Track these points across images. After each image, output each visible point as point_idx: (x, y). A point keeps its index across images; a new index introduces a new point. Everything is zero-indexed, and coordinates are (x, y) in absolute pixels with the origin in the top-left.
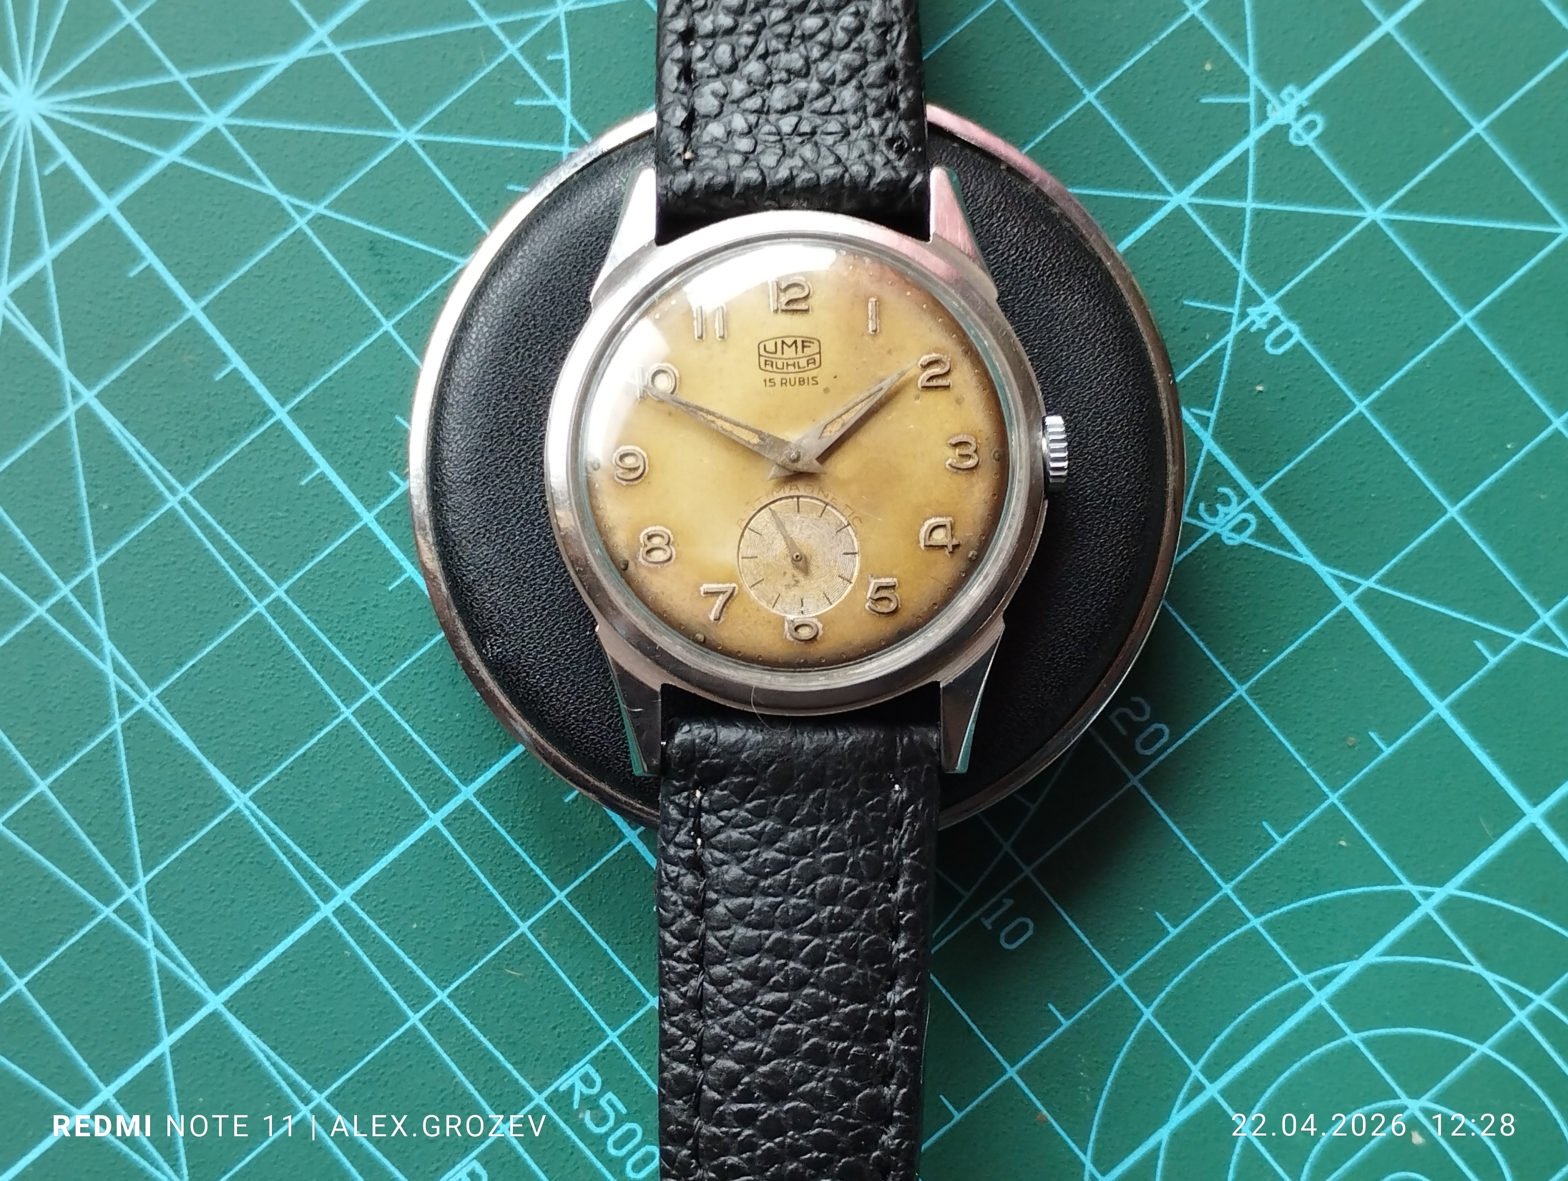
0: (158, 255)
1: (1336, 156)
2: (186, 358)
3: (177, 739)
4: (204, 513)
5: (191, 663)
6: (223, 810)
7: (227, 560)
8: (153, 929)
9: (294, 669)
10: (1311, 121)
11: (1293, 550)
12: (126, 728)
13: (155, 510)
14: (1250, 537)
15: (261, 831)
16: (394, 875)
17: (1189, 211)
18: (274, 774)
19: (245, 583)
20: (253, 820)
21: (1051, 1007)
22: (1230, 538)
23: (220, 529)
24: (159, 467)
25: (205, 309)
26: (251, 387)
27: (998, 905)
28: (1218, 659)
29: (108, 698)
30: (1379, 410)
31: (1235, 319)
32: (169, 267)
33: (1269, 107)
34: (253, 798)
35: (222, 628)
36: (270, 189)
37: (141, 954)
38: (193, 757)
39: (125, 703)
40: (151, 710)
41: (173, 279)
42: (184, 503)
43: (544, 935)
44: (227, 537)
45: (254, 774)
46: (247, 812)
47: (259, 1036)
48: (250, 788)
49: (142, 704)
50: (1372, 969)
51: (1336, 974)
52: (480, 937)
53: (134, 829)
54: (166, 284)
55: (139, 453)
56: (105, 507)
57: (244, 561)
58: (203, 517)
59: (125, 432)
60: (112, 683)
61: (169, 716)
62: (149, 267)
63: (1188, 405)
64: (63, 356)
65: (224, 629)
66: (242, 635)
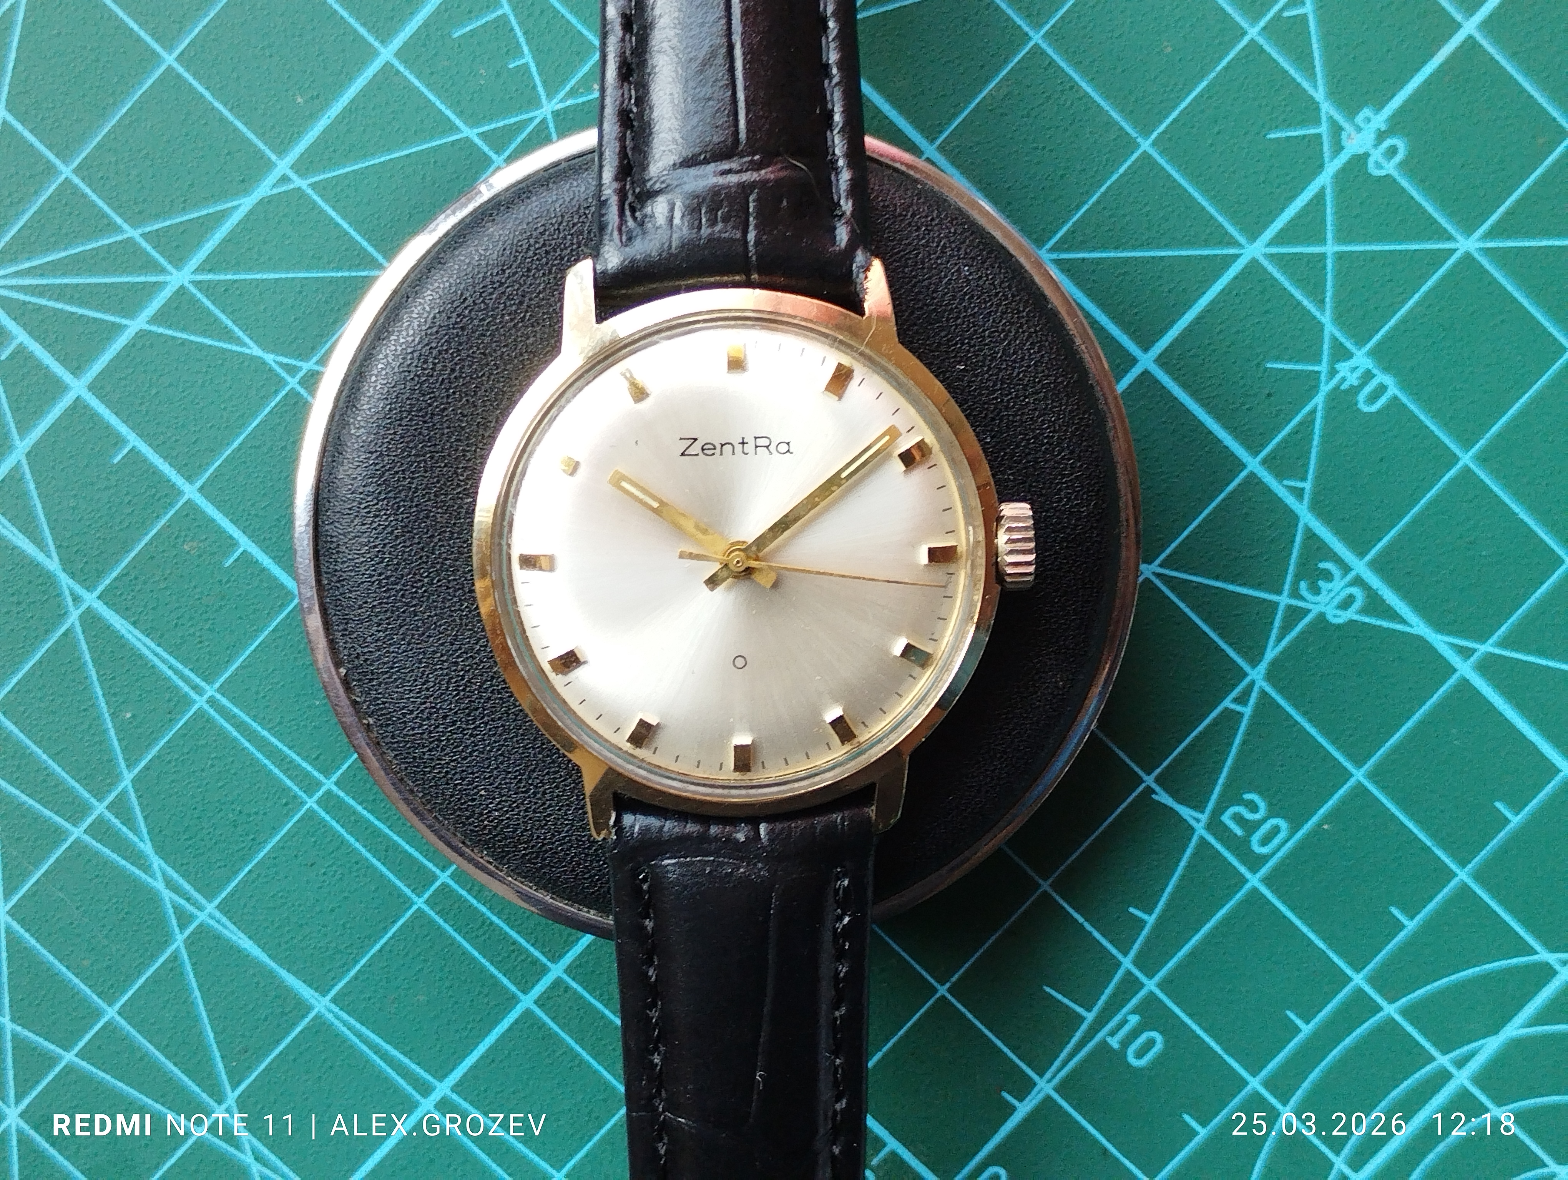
0: (140, 436)
1: (1420, 183)
2: (189, 545)
3: (245, 949)
4: (236, 710)
5: (247, 870)
6: (303, 1017)
7: (268, 757)
8: (250, 1144)
9: (357, 863)
10: (1391, 147)
11: (1403, 621)
12: (190, 943)
13: (184, 713)
14: (1358, 613)
15: (348, 1033)
16: (493, 1061)
17: (1265, 263)
18: (352, 973)
19: (289, 777)
20: (337, 1023)
21: (1186, 1117)
22: (1335, 616)
23: (254, 725)
24: (180, 667)
25: (201, 489)
26: (264, 570)
27: (1124, 1022)
28: (1332, 744)
29: (164, 916)
30: (1485, 460)
31: (1323, 377)
32: (156, 448)
33: (1344, 135)
34: (334, 1001)
35: (274, 828)
36: (256, 351)
37: (242, 1170)
38: (265, 966)
39: (184, 919)
40: (212, 922)
41: (161, 460)
42: (212, 701)
44: (265, 733)
45: (331, 974)
46: (330, 1016)
48: (329, 990)
49: (201, 917)
50: (1515, 1043)
51: (1474, 1053)
52: (589, 1113)
53: (215, 1046)
54: (155, 467)
55: (156, 655)
56: (129, 715)
57: (286, 756)
58: (234, 716)
59: (137, 632)
60: (167, 899)
61: (233, 928)
62: (133, 450)
63: (1281, 478)
64: (55, 557)
65: (276, 830)
66: (297, 833)
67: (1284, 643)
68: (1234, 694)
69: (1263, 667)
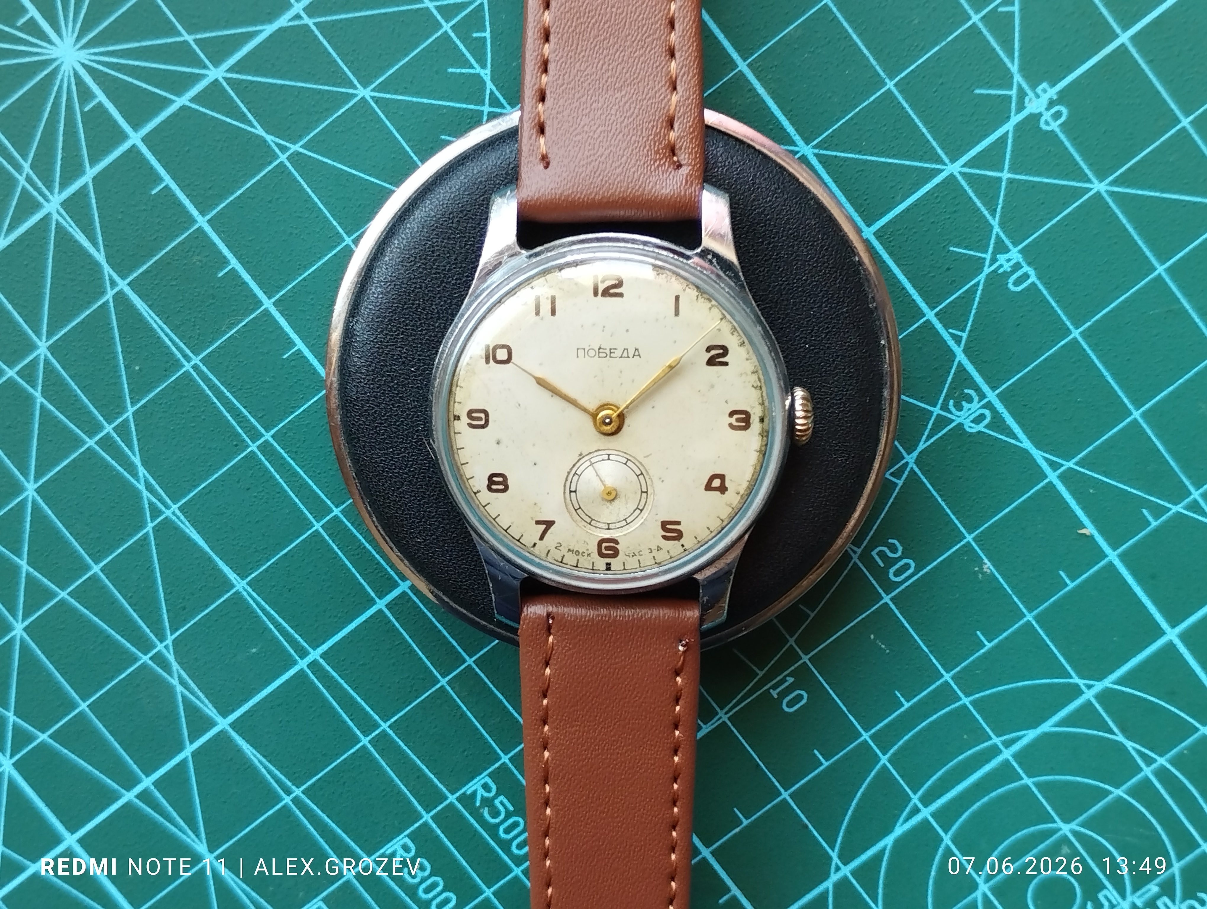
0: (173, 178)
1: (1074, 140)
2: (195, 258)
3: (194, 540)
4: (211, 376)
5: (203, 486)
6: (228, 591)
7: (228, 412)
8: (178, 672)
9: (278, 493)
10: (1058, 112)
11: (1016, 438)
12: (156, 529)
13: (174, 372)
14: (985, 427)
15: (255, 606)
16: (351, 641)
17: (960, 178)
18: (264, 567)
19: (241, 427)
20: (249, 599)
21: (816, 752)
22: (970, 427)
23: (223, 388)
24: (177, 340)
25: (209, 221)
26: (244, 283)
27: (784, 680)
28: (954, 514)
29: (142, 508)
30: (1089, 336)
31: (987, 263)
32: (181, 188)
33: (1027, 99)
34: (249, 584)
35: (225, 461)
36: (260, 131)
37: (170, 689)
38: (206, 553)
39: (155, 512)
40: (174, 518)
41: (185, 197)
42: (195, 367)
43: (457, 689)
44: (228, 394)
45: (251, 566)
46: (245, 593)
47: (255, 748)
48: (247, 577)
49: (168, 513)
50: (1046, 736)
51: (1019, 738)
52: (412, 687)
53: (163, 602)
54: (180, 201)
55: (162, 330)
56: (137, 368)
57: (241, 413)
58: (210, 379)
59: (151, 312)
60: (145, 497)
61: (187, 523)
62: (167, 187)
63: (946, 327)
64: (103, 253)
65: (227, 462)
66: (241, 467)
67: (932, 440)
68: (894, 469)
69: (915, 454)
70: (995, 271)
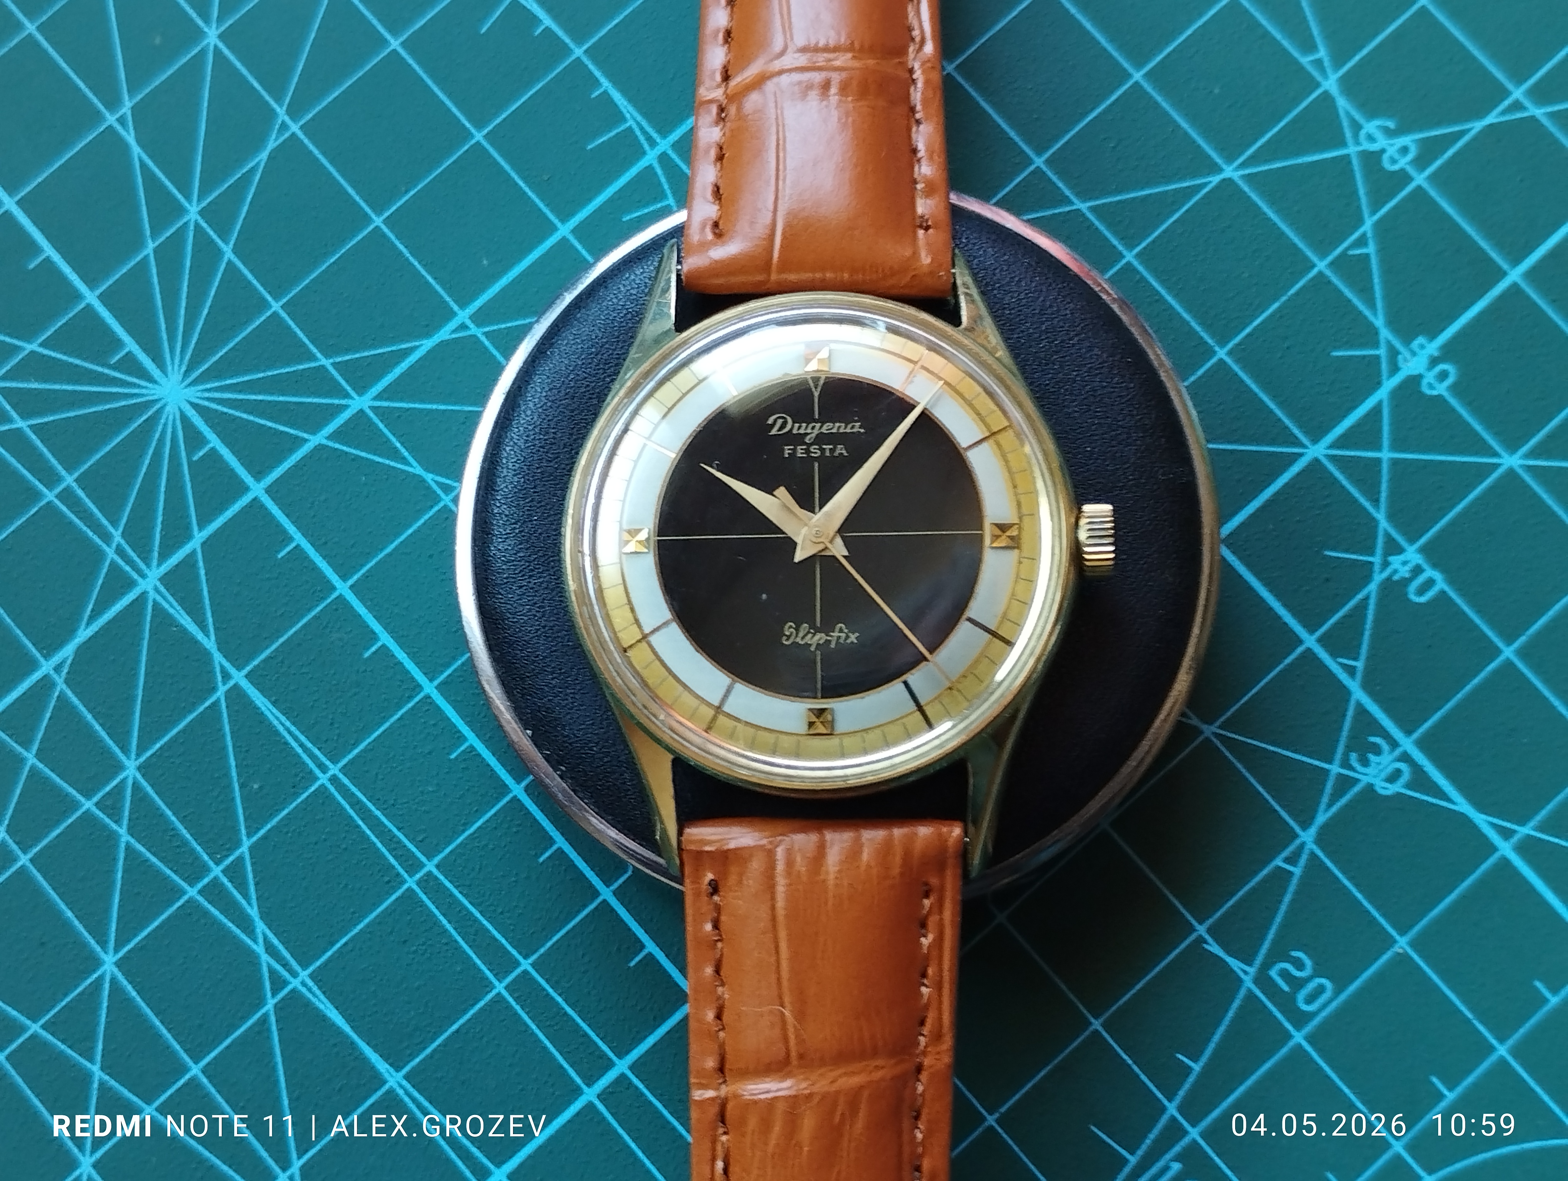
0: (305, 535)
1: (1469, 405)
2: (334, 636)
3: (330, 1019)
4: (354, 789)
5: (343, 941)
6: (378, 1090)
7: (377, 836)
9: (446, 944)
10: (1443, 371)
11: (1448, 798)
12: (279, 1008)
13: (307, 788)
14: (1404, 786)
16: (551, 1152)
17: (1326, 463)
18: (428, 1051)
19: (394, 857)
20: (407, 1099)
22: (1384, 788)
23: (369, 804)
24: (309, 745)
25: (352, 587)
26: (399, 664)
27: (1167, 1168)
28: (1378, 910)
29: (260, 980)
30: (1526, 655)
31: (1377, 568)
32: (317, 548)
33: (1401, 358)
34: (407, 1077)
35: (374, 904)
36: (416, 469)
38: (347, 1037)
39: (278, 983)
40: (304, 990)
41: (321, 558)
42: (334, 780)
44: (378, 813)
45: (409, 1052)
46: (401, 1092)
48: (404, 1067)
49: (295, 983)
54: (313, 563)
55: (290, 733)
56: (256, 786)
57: (395, 836)
58: (353, 794)
59: (275, 711)
60: (265, 963)
61: (322, 997)
62: (298, 547)
63: (1334, 655)
64: (213, 637)
65: (376, 905)
66: (395, 910)
67: (1334, 809)
68: (1286, 853)
69: (1313, 831)
70: (1389, 579)
